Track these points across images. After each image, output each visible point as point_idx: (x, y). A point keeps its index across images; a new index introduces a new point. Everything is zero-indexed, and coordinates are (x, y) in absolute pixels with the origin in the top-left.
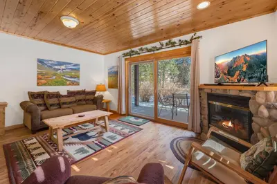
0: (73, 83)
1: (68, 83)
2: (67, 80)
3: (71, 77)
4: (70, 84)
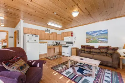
0: (103, 42)
1: (99, 41)
2: (99, 40)
3: (101, 39)
4: (100, 42)
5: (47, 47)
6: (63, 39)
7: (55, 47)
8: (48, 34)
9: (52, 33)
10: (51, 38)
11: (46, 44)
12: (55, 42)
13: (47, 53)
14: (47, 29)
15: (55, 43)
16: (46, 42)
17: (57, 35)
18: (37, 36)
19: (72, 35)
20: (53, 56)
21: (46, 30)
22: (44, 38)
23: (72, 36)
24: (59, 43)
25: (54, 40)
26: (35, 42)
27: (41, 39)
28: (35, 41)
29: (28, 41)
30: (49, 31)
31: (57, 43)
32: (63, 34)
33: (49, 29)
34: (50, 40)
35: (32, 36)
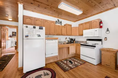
5: (58, 46)
6: (81, 33)
7: (69, 45)
8: (59, 26)
9: (65, 25)
10: (63, 33)
11: (57, 41)
12: (68, 38)
13: (57, 54)
14: (58, 20)
16: (57, 39)
17: (71, 28)
18: (42, 29)
19: (101, 25)
20: (66, 60)
21: (56, 21)
22: (53, 32)
23: (101, 27)
24: (74, 40)
25: (67, 35)
26: (39, 38)
27: (50, 34)
28: (39, 36)
29: (27, 36)
32: (82, 26)
33: (60, 20)
34: (62, 35)
35: (34, 28)
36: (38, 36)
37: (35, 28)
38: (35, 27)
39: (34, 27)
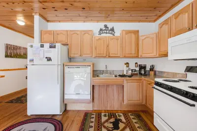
6: (163, 49)
10: (112, 51)
14: (106, 26)
15: (132, 66)
18: (54, 47)
26: (50, 62)
29: (32, 60)
30: (112, 30)
31: (142, 67)
32: (166, 27)
35: (41, 47)
36: (48, 60)
37: (43, 47)
38: (43, 45)
39: (41, 45)
